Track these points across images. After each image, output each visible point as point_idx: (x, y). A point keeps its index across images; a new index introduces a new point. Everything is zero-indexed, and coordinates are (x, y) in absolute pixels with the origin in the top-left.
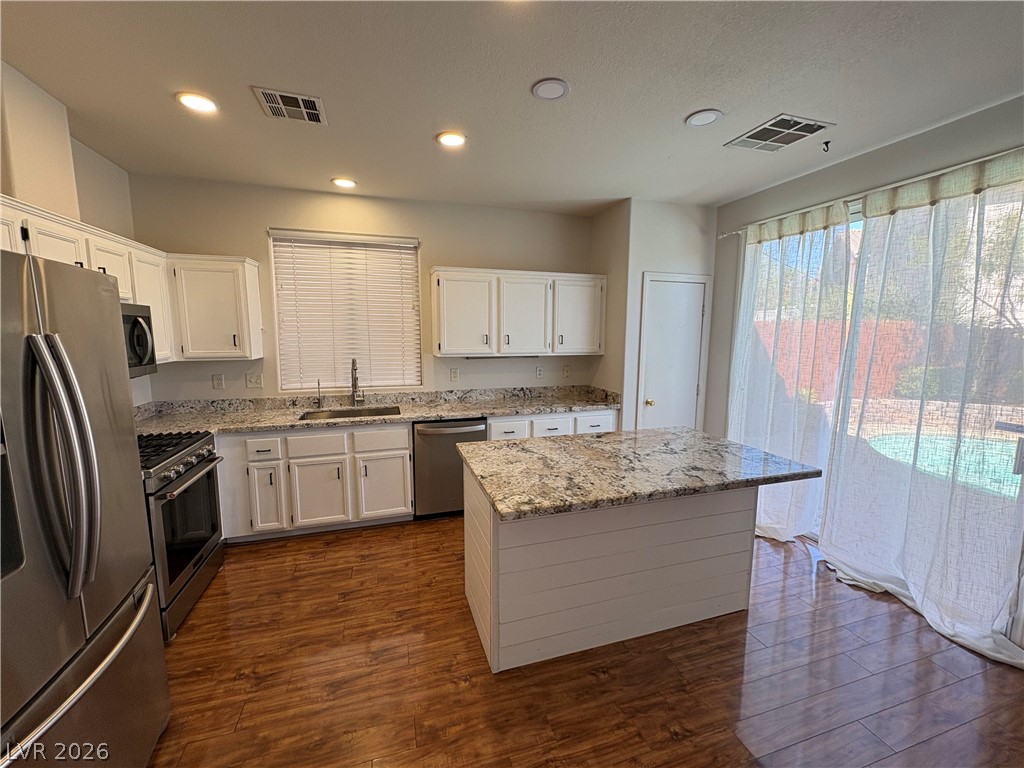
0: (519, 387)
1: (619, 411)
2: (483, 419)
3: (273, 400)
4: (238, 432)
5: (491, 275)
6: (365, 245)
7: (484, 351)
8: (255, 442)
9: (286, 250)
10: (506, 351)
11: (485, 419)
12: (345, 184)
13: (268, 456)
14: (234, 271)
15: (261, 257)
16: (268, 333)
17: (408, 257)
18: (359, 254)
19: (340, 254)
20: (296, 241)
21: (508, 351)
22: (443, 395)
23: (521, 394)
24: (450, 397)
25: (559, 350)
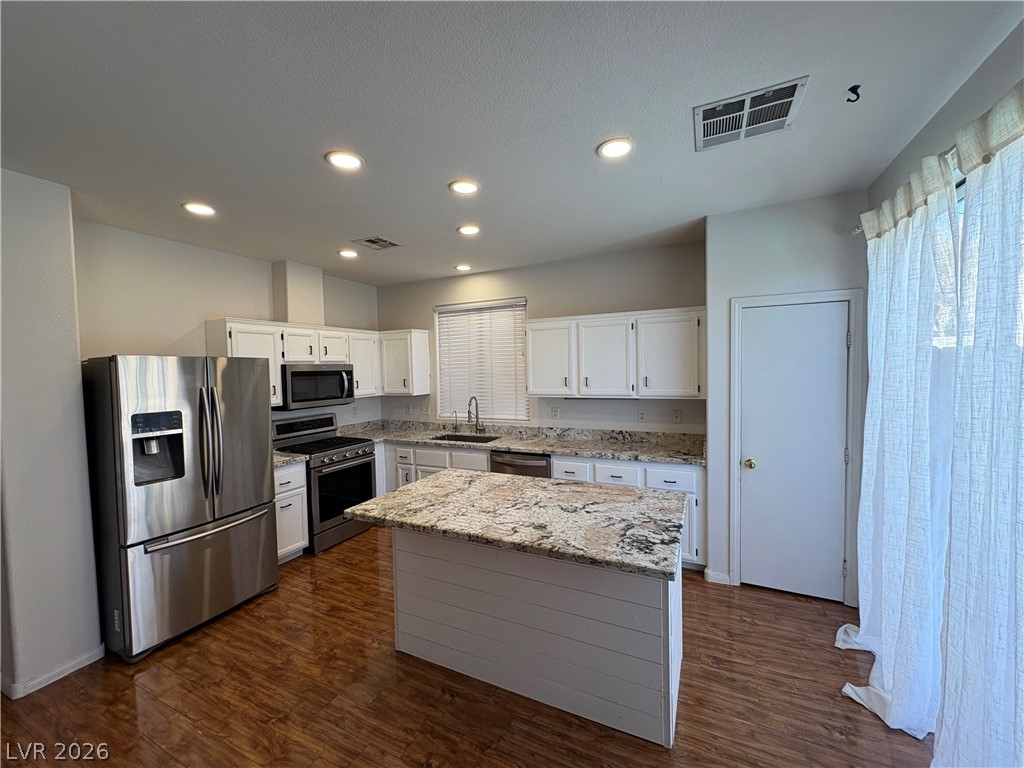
0: (618, 429)
1: (705, 467)
2: (546, 456)
3: (434, 424)
4: (392, 442)
5: (571, 322)
6: (491, 308)
7: (564, 392)
8: (402, 451)
9: (445, 319)
10: (585, 392)
11: (549, 456)
12: (464, 268)
13: (406, 462)
14: (406, 339)
15: (428, 326)
16: (433, 376)
17: (519, 313)
18: (486, 316)
19: (474, 317)
20: (450, 312)
21: (587, 393)
22: (545, 431)
23: (620, 437)
24: (551, 433)
25: (645, 393)
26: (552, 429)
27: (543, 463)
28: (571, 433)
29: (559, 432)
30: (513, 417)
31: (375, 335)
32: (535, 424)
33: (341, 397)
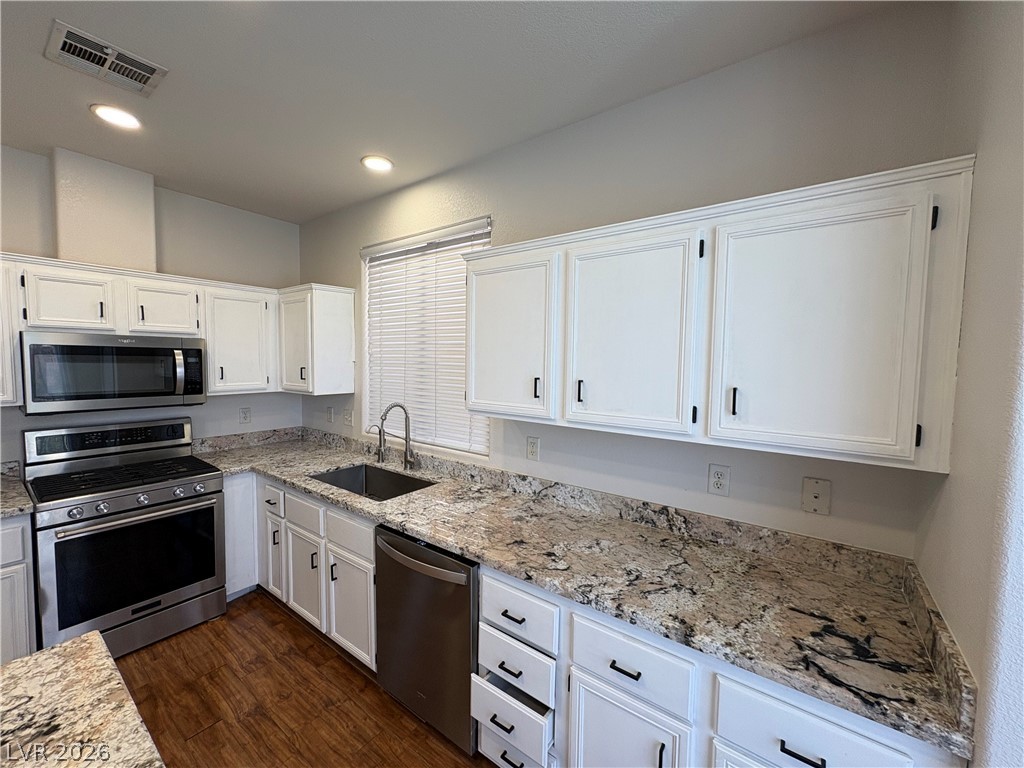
2: (468, 562)
3: (353, 438)
4: (260, 473)
5: (553, 250)
7: (534, 412)
8: (271, 491)
9: (377, 270)
10: (576, 415)
11: (474, 564)
12: (380, 164)
13: (275, 512)
14: (304, 300)
21: (580, 418)
22: (512, 481)
23: (662, 521)
24: (522, 487)
25: (725, 431)
26: (524, 478)
27: (460, 577)
28: (560, 493)
29: (536, 487)
30: (465, 446)
31: (272, 296)
32: (496, 464)
33: (173, 393)
